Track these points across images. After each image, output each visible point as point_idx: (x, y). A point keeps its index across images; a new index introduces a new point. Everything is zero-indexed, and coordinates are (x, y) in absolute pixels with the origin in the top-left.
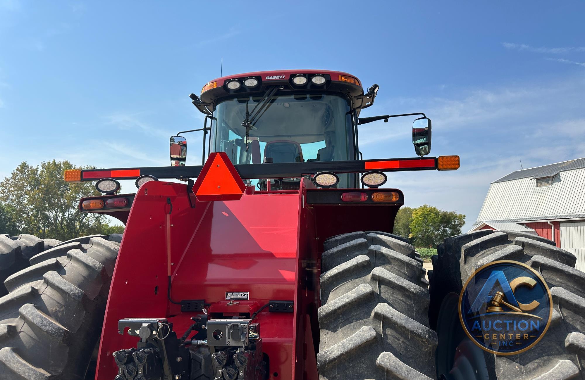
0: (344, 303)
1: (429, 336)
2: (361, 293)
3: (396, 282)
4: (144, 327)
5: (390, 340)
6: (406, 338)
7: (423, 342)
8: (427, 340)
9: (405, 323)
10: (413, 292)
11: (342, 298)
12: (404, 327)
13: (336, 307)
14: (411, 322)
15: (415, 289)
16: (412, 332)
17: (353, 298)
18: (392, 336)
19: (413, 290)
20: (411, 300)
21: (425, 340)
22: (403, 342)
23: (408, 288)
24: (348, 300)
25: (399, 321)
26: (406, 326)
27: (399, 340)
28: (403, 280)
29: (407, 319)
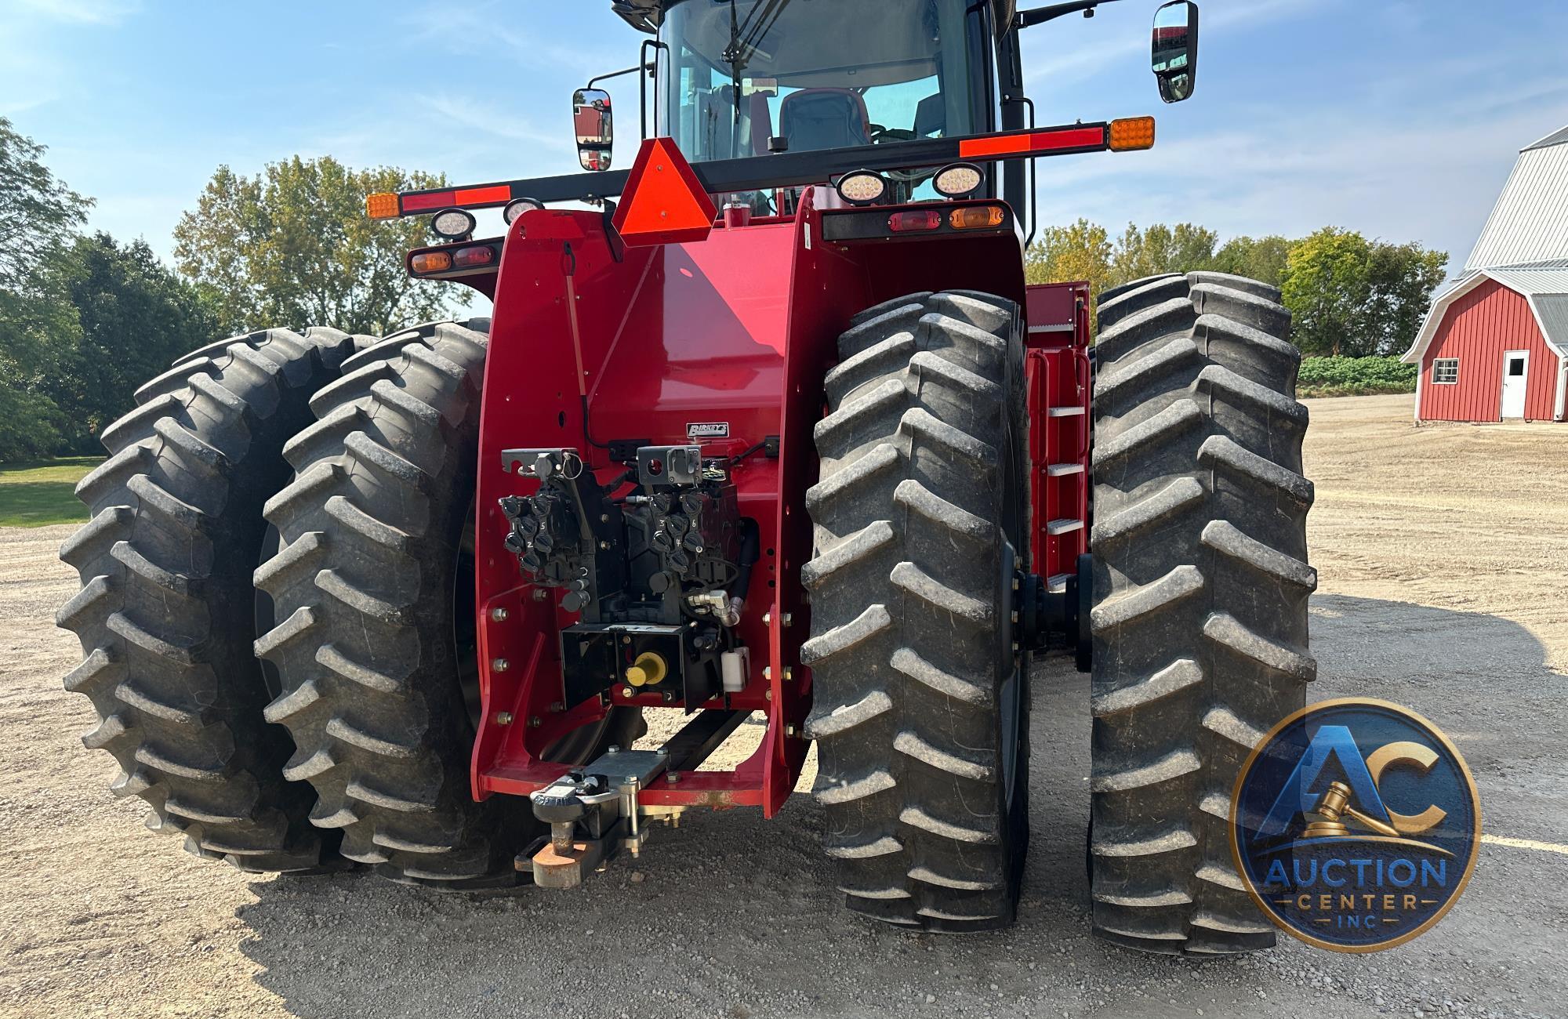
0: (855, 412)
1: (983, 455)
2: (885, 395)
3: (947, 374)
4: (542, 459)
5: (921, 464)
6: (948, 460)
7: (973, 464)
8: (980, 461)
9: (948, 436)
10: (973, 390)
11: (853, 405)
12: (945, 443)
13: (842, 420)
14: (956, 435)
15: (977, 384)
16: (956, 450)
17: (870, 404)
18: (925, 458)
19: (973, 386)
20: (969, 402)
21: (976, 462)
22: (941, 466)
23: (965, 383)
24: (862, 408)
25: (936, 434)
26: (947, 442)
27: (934, 463)
28: (960, 370)
29: (951, 431)
